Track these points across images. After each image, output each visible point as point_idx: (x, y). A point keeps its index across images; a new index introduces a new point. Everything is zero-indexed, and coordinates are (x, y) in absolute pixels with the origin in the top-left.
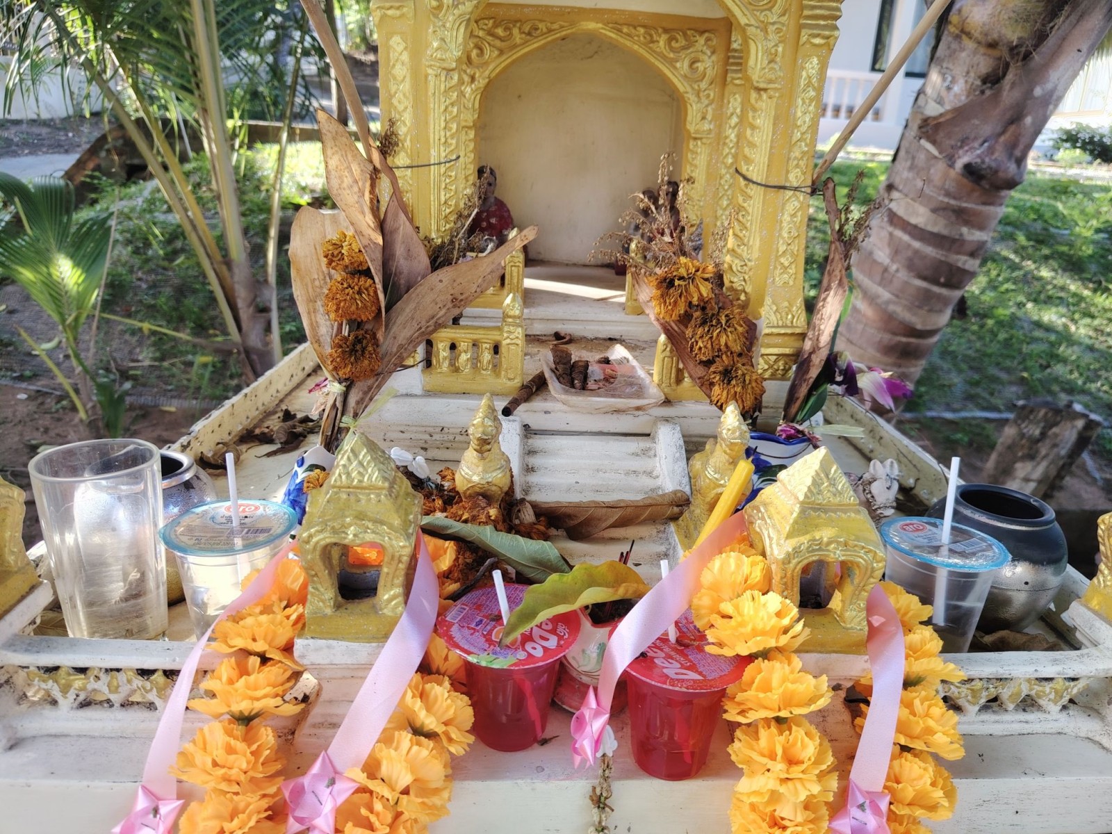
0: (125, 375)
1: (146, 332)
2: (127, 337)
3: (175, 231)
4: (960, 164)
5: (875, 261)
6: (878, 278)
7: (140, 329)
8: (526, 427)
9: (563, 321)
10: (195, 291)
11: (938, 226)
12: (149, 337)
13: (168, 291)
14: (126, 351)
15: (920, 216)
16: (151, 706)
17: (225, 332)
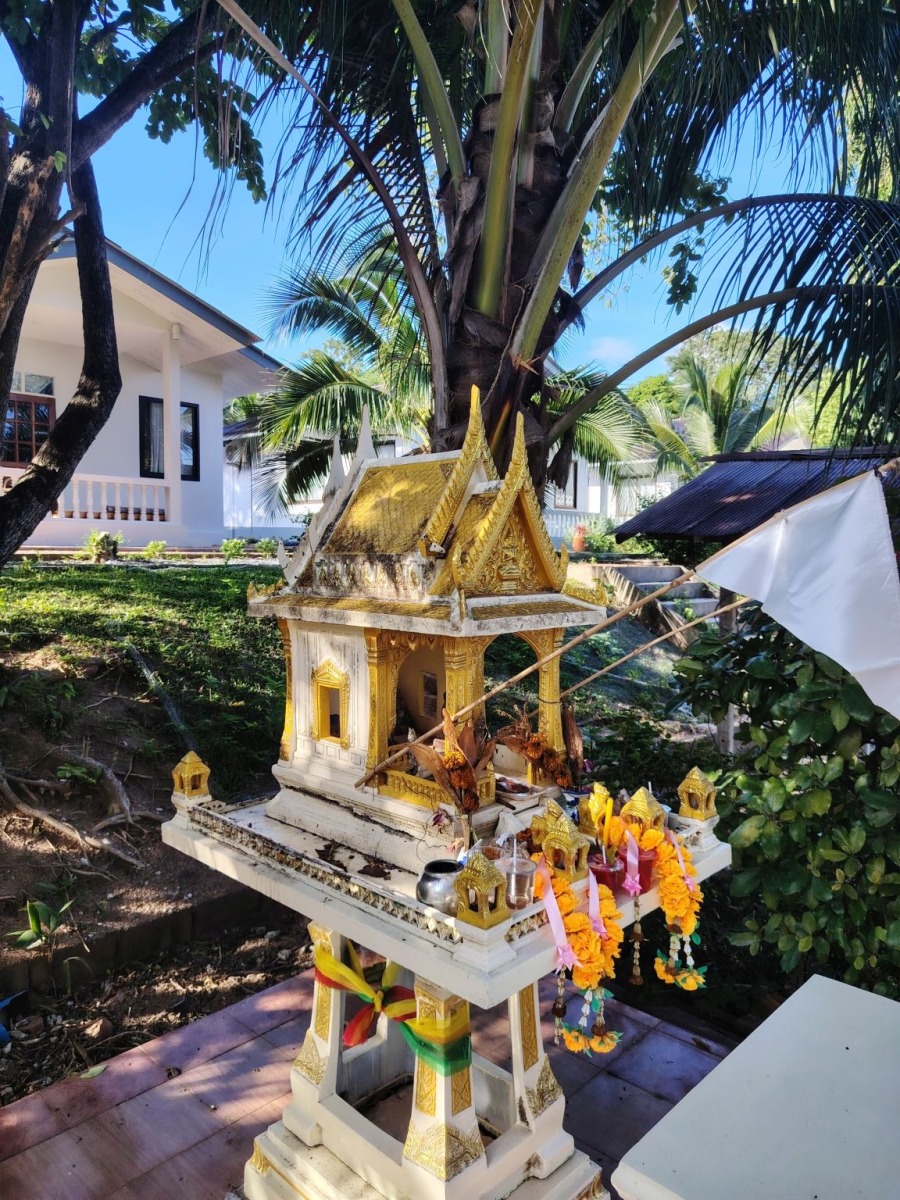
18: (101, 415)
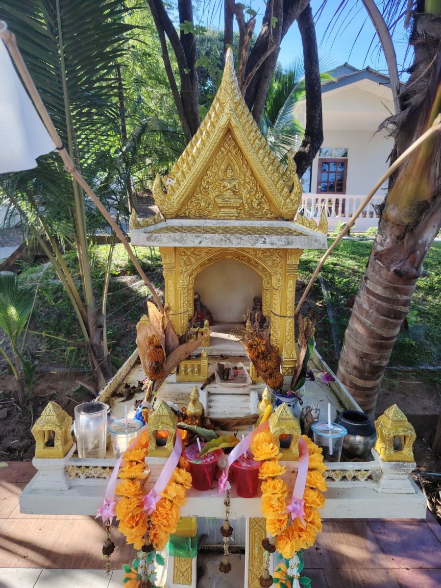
0: (34, 357)
1: (44, 336)
2: (35, 338)
3: (58, 288)
4: (392, 270)
5: (363, 308)
6: (365, 316)
7: (41, 335)
8: (209, 393)
9: (224, 350)
10: (66, 316)
11: (386, 294)
12: (45, 339)
13: (54, 316)
14: (34, 345)
15: (379, 290)
16: (105, 478)
17: (82, 337)
18: (309, 157)
